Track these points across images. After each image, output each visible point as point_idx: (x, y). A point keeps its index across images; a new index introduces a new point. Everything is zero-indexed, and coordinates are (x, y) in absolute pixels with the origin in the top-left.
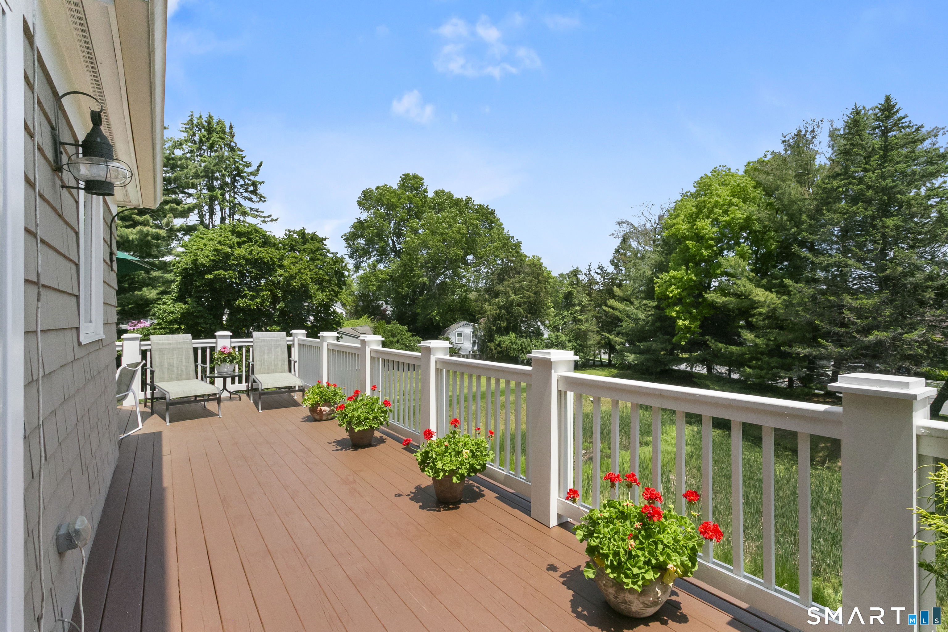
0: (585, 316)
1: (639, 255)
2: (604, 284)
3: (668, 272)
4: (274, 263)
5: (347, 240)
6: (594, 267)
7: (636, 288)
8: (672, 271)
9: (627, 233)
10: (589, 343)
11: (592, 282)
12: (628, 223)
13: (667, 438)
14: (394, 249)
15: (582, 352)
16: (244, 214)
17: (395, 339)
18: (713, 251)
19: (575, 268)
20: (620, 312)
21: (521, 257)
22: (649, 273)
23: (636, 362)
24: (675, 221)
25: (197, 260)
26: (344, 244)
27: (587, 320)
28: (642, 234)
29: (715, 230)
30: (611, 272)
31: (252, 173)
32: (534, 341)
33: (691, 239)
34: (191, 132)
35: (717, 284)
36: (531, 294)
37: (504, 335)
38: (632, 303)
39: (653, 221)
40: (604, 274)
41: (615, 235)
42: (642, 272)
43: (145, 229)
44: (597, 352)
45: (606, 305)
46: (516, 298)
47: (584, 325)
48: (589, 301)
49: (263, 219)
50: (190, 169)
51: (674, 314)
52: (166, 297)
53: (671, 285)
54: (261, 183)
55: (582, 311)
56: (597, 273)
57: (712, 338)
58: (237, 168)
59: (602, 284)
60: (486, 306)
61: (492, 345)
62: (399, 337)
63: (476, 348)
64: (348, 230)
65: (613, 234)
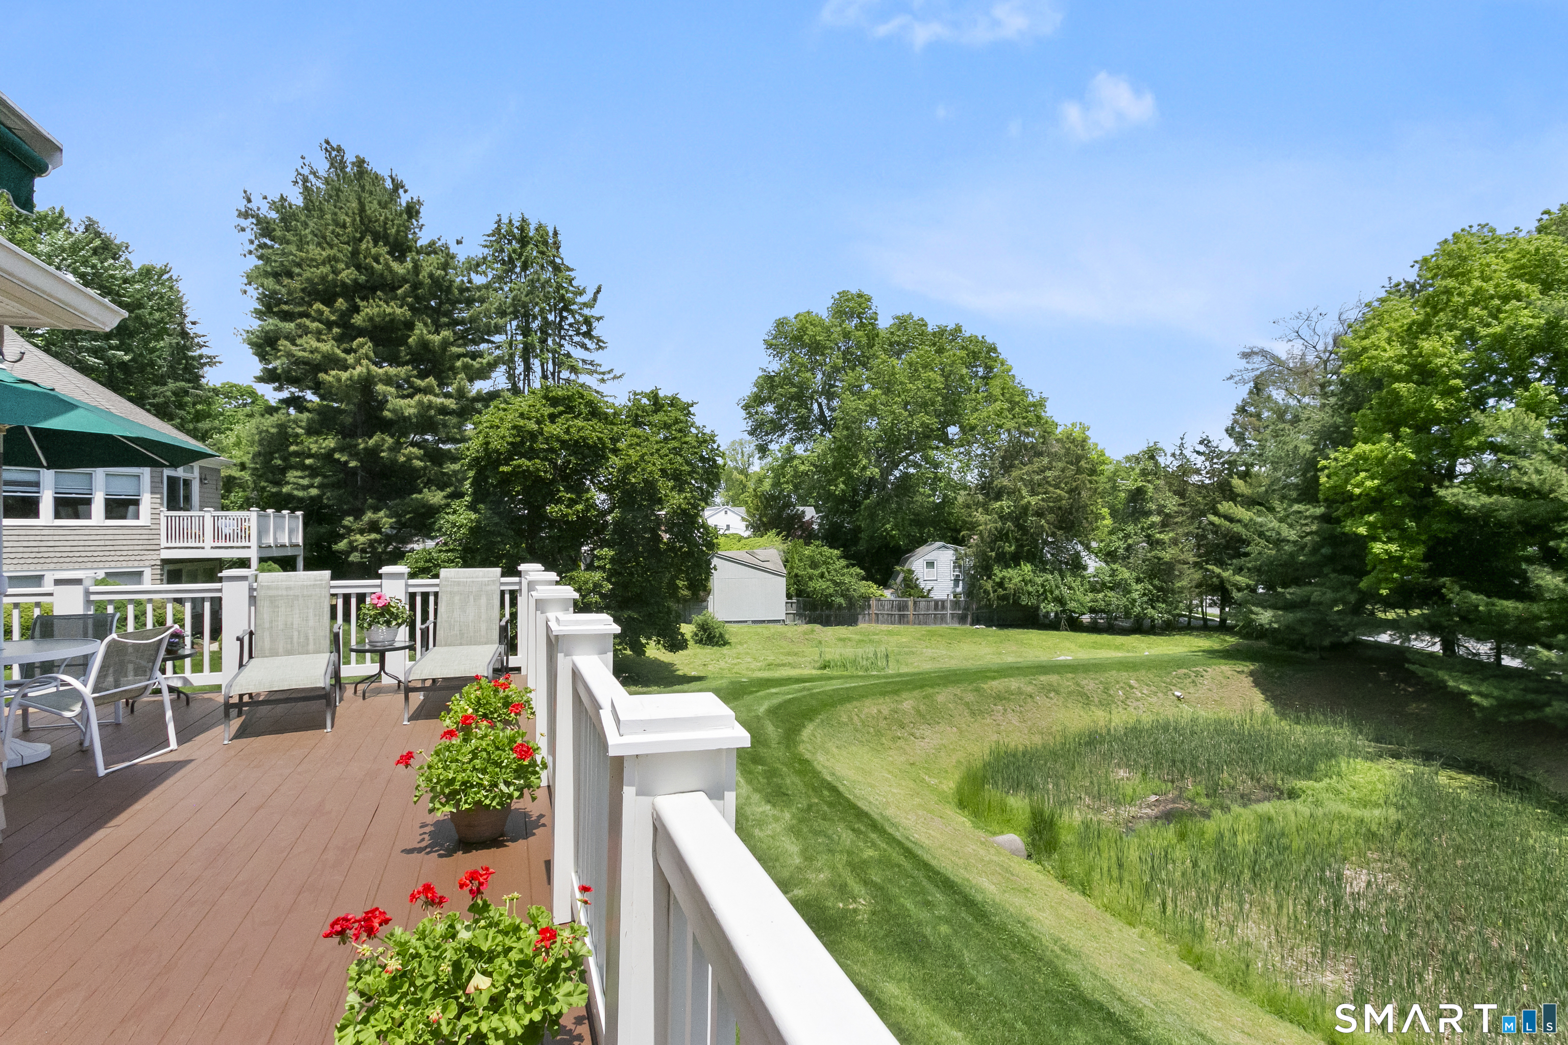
0: (1171, 535)
1: (1289, 416)
2: (1212, 473)
3: (1351, 446)
4: (604, 447)
5: (746, 407)
6: (1192, 443)
7: (1279, 479)
8: (1360, 444)
9: (1262, 374)
10: (1179, 584)
11: (1186, 470)
12: (1264, 353)
13: (1339, 787)
14: (822, 419)
15: (1164, 601)
16: (573, 369)
17: (816, 572)
18: (1458, 400)
19: (1151, 444)
20: (1245, 526)
21: (1046, 428)
22: (1306, 449)
23: (1276, 626)
24: (1366, 342)
25: (487, 443)
26: (743, 414)
27: (1175, 542)
28: (1297, 374)
29: (1466, 354)
30: (1226, 450)
31: (585, 305)
32: (1069, 579)
33: (1407, 378)
34: (498, 247)
35: (1469, 469)
36: (1063, 493)
37: (1010, 567)
38: (1271, 510)
39: (1320, 347)
40: (1212, 453)
41: (1237, 379)
42: (1291, 447)
43: (426, 399)
44: (1195, 602)
45: (1216, 513)
46: (1033, 500)
47: (1169, 550)
48: (1180, 505)
49: (600, 377)
50: (491, 304)
51: (1362, 530)
52: (458, 502)
53: (1357, 472)
54: (599, 319)
55: (1164, 525)
56: (1198, 453)
57: (1453, 582)
58: (562, 298)
59: (1207, 473)
60: (979, 516)
61: (989, 585)
62: (823, 569)
63: (959, 589)
64: (748, 390)
65: (1231, 377)
